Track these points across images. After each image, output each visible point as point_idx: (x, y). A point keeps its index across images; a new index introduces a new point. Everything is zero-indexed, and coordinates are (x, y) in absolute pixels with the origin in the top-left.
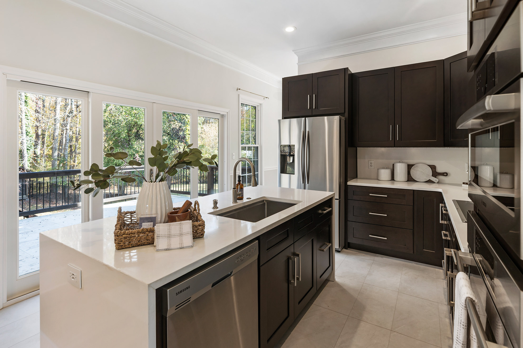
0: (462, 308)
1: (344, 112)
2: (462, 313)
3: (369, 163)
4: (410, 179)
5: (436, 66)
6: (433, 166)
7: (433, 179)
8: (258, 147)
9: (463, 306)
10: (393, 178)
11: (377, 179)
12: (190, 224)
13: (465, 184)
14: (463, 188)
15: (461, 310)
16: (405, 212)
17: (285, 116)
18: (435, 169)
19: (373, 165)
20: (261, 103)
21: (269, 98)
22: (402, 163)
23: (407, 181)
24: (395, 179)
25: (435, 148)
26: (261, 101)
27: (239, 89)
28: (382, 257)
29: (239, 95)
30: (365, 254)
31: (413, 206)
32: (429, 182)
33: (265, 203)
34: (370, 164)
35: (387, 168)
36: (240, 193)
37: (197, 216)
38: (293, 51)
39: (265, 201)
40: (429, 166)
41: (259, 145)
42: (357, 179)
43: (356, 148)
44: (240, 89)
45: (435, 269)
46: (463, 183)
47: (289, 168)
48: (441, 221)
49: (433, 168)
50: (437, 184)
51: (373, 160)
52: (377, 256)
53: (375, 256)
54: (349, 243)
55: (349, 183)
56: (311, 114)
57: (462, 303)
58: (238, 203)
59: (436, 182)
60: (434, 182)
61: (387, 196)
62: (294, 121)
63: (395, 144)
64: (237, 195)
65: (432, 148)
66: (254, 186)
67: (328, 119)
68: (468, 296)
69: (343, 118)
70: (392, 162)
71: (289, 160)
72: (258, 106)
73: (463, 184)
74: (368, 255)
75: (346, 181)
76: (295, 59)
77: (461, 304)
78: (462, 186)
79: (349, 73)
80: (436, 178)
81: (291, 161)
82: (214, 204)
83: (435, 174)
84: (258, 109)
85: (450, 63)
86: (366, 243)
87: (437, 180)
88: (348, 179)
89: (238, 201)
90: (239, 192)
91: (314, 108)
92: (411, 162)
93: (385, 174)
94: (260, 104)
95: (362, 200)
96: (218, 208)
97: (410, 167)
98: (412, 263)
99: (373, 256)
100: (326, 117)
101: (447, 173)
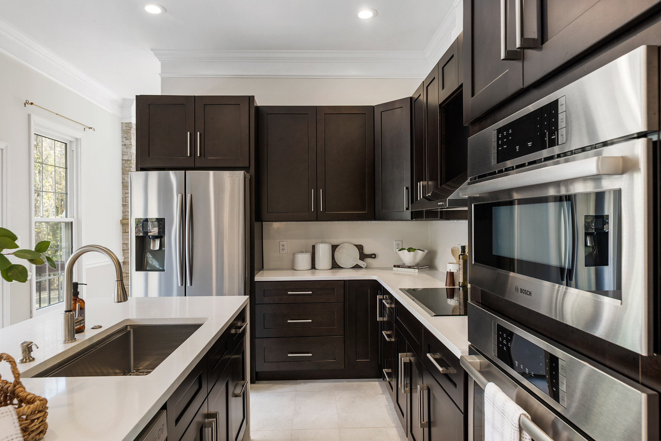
0: (515, 430)
1: (248, 166)
2: (515, 437)
3: (281, 245)
4: (335, 266)
5: (365, 114)
6: (360, 246)
7: (361, 263)
8: (72, 223)
9: (516, 427)
10: (313, 267)
11: (293, 268)
12: (12, 415)
13: (396, 267)
14: (394, 272)
15: (514, 433)
16: (335, 312)
17: (143, 166)
18: (363, 249)
19: (285, 247)
20: (78, 137)
21: (94, 130)
22: (326, 243)
23: (332, 268)
24: (317, 267)
25: (362, 222)
26: (79, 134)
27: (30, 102)
28: (305, 383)
29: (29, 116)
30: (282, 384)
31: (344, 303)
32: (357, 267)
33: (130, 330)
34: (281, 248)
35: (306, 252)
36: (80, 318)
37: (14, 391)
38: (151, 50)
39: (129, 327)
40: (355, 245)
41: (74, 219)
42: (263, 270)
43: (261, 222)
44: (32, 104)
45: (369, 383)
46: (394, 265)
47: (151, 261)
48: (379, 318)
49: (360, 248)
50: (366, 270)
51: (285, 241)
52: (299, 383)
53: (296, 384)
54: (257, 373)
55: (257, 278)
56: (194, 166)
57: (515, 423)
58: (78, 340)
59: (364, 267)
60: (362, 267)
61: (311, 293)
62: (153, 175)
63: (318, 217)
64: (75, 325)
65: (358, 222)
66: (121, 302)
67: (214, 175)
68: (521, 413)
69: (248, 176)
70: (312, 242)
71: (154, 246)
72: (71, 142)
73: (394, 267)
74: (286, 385)
75: (252, 276)
76: (156, 66)
77: (513, 425)
78: (393, 269)
79: (255, 105)
80: (363, 261)
81: (157, 247)
82: (24, 351)
83: (363, 256)
84: (71, 147)
85: (381, 112)
86: (284, 368)
87: (366, 264)
88: (256, 272)
89: (77, 336)
90: (78, 317)
91: (198, 155)
92: (335, 242)
93: (304, 260)
94: (77, 139)
95: (276, 303)
96: (34, 359)
97: (334, 248)
98: (343, 382)
99: (294, 384)
100: (211, 173)
101: (375, 255)
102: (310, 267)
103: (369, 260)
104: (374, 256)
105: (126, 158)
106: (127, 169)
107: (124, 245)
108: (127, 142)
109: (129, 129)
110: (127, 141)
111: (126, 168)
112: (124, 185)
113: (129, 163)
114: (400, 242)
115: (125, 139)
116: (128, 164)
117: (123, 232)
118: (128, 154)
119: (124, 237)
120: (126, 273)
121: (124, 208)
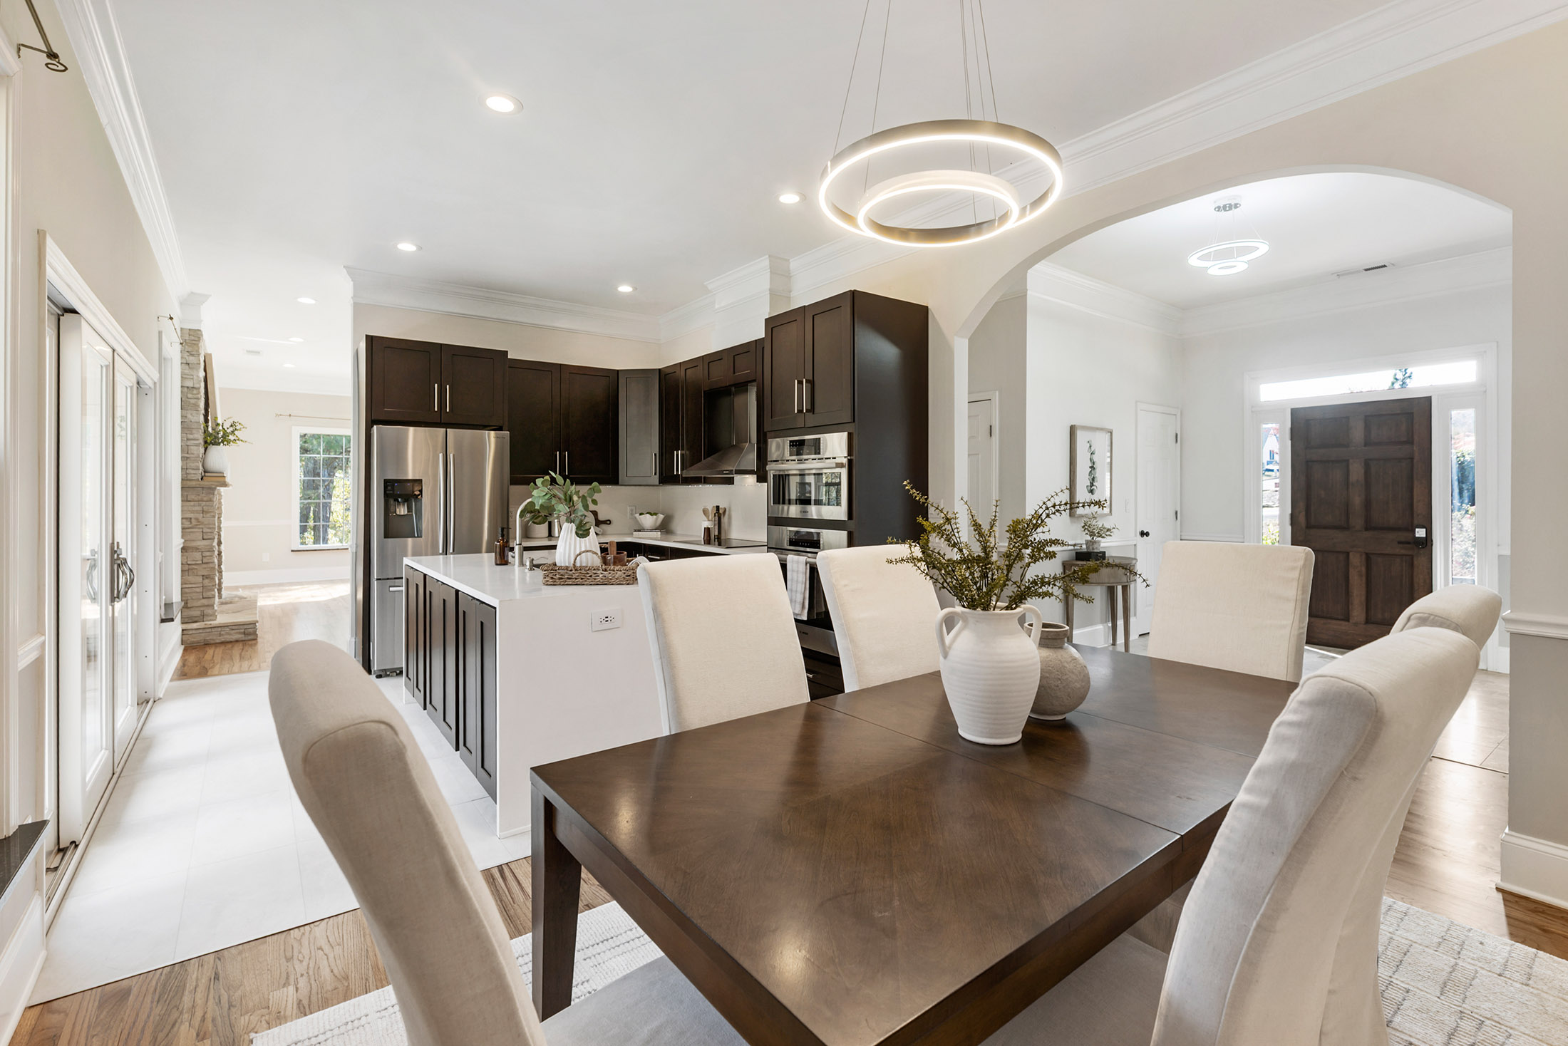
13: (637, 532)
38: (344, 267)
78: (634, 534)
101: (609, 520)
102: (547, 535)
103: (604, 526)
104: (608, 522)
105: (190, 384)
106: (192, 401)
107: (184, 520)
108: (191, 360)
109: (196, 339)
110: (191, 358)
111: (190, 400)
112: (185, 426)
113: (195, 392)
114: (634, 508)
115: (188, 354)
116: (193, 394)
117: (182, 501)
118: (192, 379)
119: (185, 508)
120: (189, 564)
121: (185, 462)
